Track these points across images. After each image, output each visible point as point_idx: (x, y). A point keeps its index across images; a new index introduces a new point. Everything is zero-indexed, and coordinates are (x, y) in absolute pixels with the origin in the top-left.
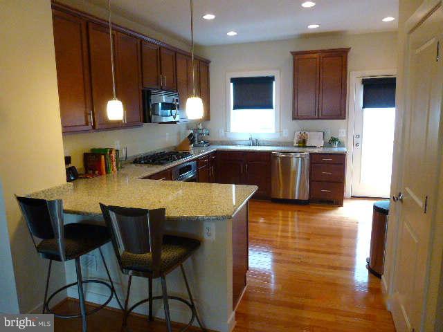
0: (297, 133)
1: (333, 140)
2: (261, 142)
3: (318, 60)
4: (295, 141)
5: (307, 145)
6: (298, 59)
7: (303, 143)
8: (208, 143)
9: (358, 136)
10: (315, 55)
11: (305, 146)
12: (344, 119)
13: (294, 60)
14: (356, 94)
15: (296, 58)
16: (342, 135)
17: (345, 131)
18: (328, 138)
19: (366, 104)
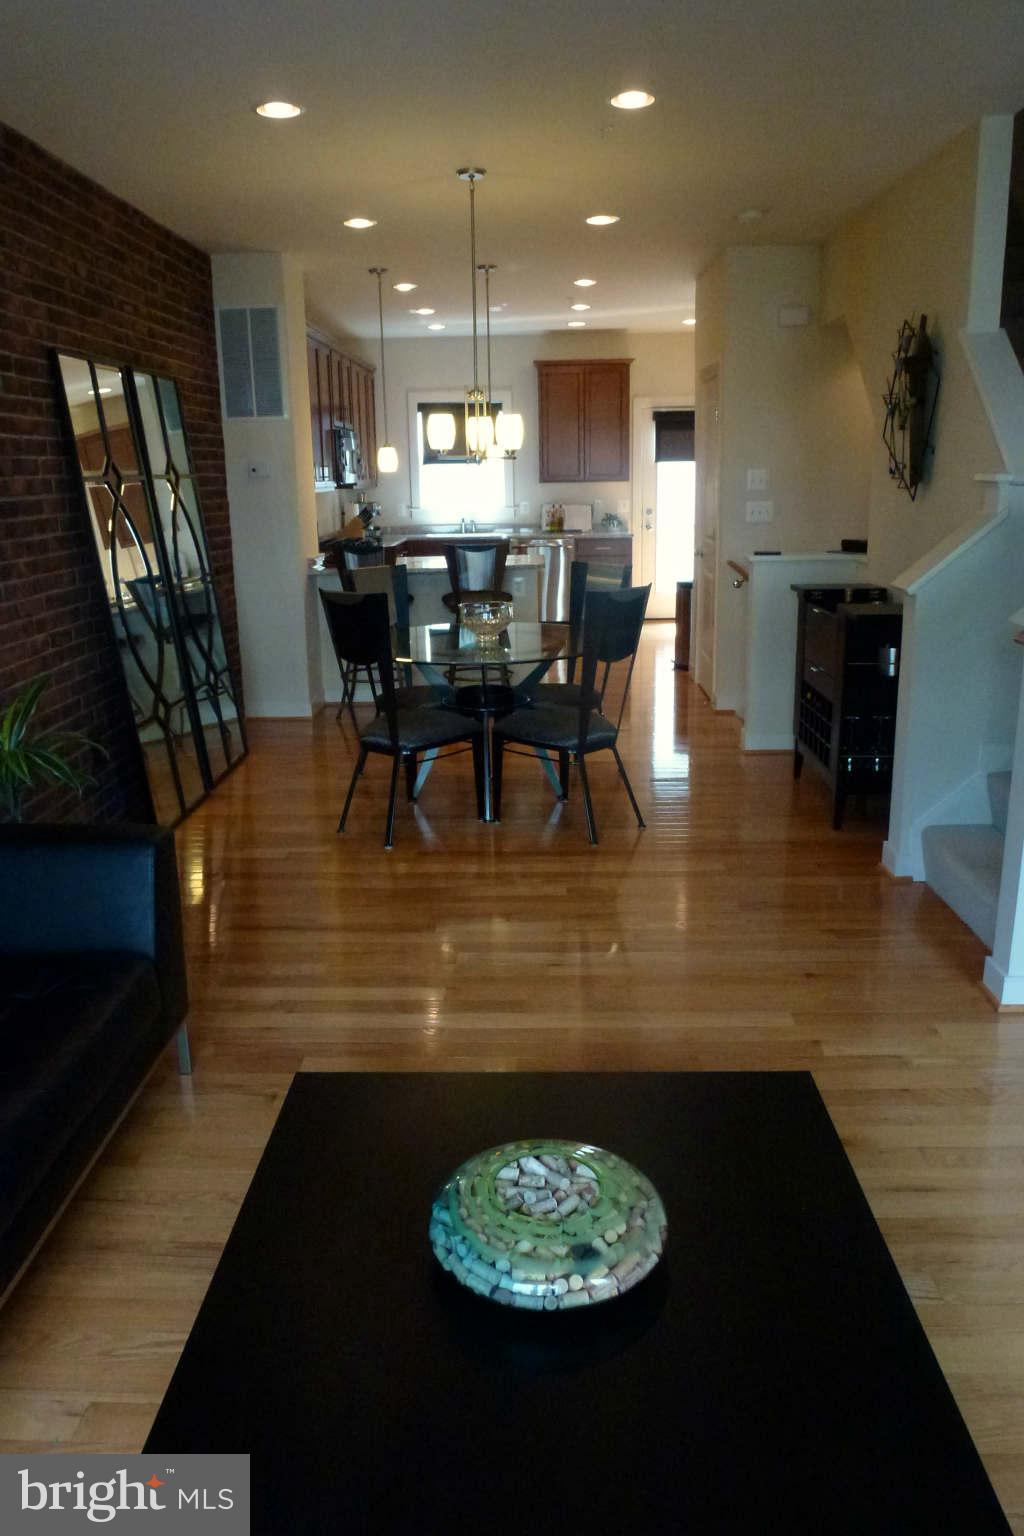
0: (548, 507)
1: (610, 518)
2: (479, 527)
4: (545, 521)
6: (547, 375)
7: (557, 525)
9: (649, 511)
10: (575, 370)
11: (561, 530)
12: (627, 479)
13: (540, 376)
14: (645, 436)
15: (544, 372)
16: (622, 511)
17: (628, 502)
18: (600, 517)
19: (661, 455)
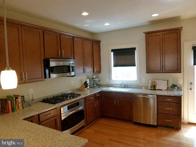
0: (150, 81)
3: (161, 36)
4: (149, 86)
5: (156, 88)
6: (149, 37)
8: (99, 86)
9: (191, 83)
11: (155, 90)
12: (180, 72)
13: (146, 37)
17: (182, 80)
